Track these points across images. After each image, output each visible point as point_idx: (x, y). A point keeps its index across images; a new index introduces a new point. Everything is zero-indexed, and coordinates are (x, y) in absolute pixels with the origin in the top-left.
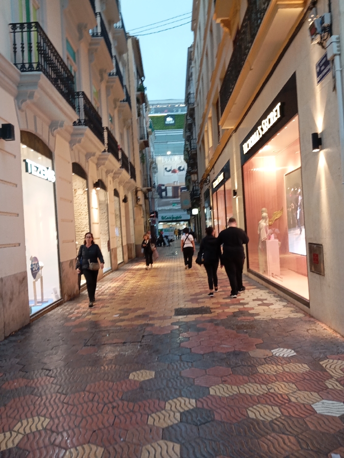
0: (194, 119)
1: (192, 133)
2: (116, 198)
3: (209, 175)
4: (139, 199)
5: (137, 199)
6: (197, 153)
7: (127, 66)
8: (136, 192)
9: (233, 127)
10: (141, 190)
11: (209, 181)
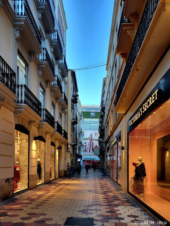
0: (104, 113)
1: (103, 120)
2: (53, 147)
3: (110, 139)
4: (69, 149)
5: (68, 148)
6: (104, 129)
7: (67, 84)
8: (68, 145)
9: (124, 112)
10: (71, 144)
11: (110, 142)
